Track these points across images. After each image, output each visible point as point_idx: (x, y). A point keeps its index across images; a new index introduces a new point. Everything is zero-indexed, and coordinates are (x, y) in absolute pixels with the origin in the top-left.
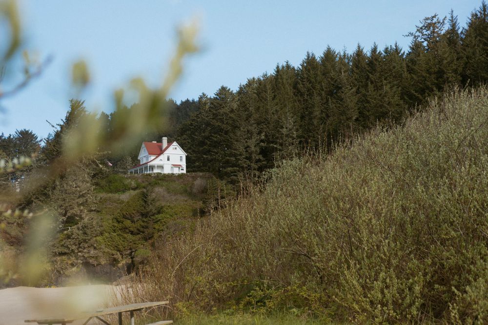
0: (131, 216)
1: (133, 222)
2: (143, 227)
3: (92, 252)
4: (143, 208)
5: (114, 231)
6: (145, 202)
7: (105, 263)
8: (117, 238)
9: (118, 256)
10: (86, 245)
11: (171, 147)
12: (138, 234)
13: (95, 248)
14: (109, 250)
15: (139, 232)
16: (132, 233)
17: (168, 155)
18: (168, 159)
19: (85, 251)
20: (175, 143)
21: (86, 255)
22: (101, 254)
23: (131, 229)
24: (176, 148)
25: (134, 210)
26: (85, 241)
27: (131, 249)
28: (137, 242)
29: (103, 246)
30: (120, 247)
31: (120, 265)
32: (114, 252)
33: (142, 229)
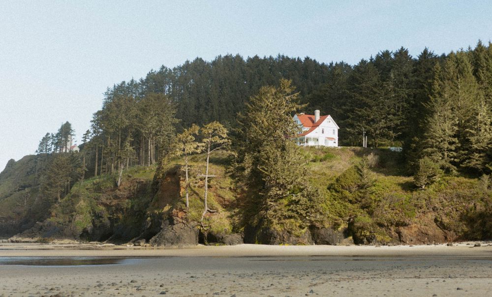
0: (349, 187)
1: (351, 192)
2: (360, 197)
3: (318, 217)
4: (359, 181)
5: (335, 199)
6: (361, 175)
7: (328, 227)
8: (339, 206)
9: (340, 220)
10: (313, 211)
11: (326, 120)
12: (356, 203)
13: (321, 214)
14: (333, 216)
15: (357, 201)
16: (351, 202)
17: (323, 128)
18: (323, 132)
19: (313, 215)
20: (329, 117)
21: (313, 219)
22: (326, 219)
23: (351, 199)
24: (330, 122)
25: (352, 182)
26: (312, 207)
27: (350, 216)
28: (356, 210)
29: (328, 212)
30: (343, 213)
31: (340, 229)
32: (337, 218)
33: (359, 199)
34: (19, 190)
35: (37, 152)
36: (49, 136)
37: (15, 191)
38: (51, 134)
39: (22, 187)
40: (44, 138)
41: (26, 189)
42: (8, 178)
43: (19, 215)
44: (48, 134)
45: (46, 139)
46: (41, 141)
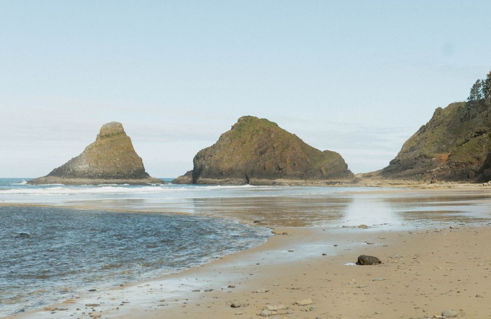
34: (475, 136)
35: (468, 99)
36: (480, 82)
37: (471, 137)
38: (481, 80)
39: (477, 133)
40: (474, 85)
41: (484, 134)
42: (440, 126)
43: (479, 160)
44: (478, 81)
45: (476, 86)
46: (472, 88)
